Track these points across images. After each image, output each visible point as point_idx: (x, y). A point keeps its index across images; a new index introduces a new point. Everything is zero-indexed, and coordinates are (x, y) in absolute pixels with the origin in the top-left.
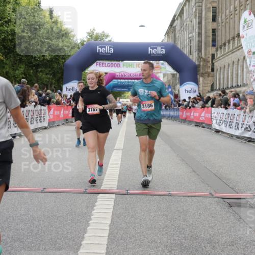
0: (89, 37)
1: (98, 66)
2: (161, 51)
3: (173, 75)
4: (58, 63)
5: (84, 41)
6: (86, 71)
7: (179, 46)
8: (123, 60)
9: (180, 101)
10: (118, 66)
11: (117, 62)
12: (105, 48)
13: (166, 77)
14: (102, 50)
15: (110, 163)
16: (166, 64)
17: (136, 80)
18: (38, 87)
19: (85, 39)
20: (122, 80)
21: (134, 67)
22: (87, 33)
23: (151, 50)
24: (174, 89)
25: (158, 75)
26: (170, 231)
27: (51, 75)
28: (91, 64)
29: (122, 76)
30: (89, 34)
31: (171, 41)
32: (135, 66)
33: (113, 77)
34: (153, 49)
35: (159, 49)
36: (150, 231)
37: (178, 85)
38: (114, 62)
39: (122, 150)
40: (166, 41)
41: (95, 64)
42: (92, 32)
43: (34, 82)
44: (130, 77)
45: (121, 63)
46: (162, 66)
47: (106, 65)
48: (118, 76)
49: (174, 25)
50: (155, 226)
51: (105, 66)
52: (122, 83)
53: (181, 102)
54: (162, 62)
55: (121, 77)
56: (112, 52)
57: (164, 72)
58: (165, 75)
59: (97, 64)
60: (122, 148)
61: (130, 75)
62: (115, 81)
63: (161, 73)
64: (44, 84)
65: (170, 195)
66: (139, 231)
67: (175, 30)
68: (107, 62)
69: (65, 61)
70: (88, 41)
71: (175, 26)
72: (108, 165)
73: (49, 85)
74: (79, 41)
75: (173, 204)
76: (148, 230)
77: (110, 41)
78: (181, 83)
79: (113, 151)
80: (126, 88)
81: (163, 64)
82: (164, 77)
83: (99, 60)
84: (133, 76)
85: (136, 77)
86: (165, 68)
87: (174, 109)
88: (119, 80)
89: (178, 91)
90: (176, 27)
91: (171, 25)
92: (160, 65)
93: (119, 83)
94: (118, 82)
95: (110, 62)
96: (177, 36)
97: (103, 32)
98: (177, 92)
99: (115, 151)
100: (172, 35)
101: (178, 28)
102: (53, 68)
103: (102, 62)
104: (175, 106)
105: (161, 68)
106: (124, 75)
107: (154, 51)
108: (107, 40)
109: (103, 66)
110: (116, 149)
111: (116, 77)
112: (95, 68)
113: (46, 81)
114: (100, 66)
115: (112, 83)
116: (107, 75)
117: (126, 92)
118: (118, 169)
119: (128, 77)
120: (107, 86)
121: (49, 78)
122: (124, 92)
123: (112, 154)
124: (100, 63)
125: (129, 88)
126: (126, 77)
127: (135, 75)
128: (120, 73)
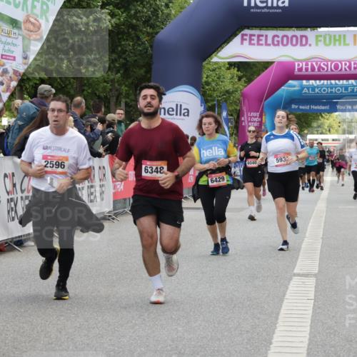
1: (246, 43)
4: (138, 38)
6: (215, 59)
8: (315, 26)
10: (303, 42)
11: (298, 33)
15: (282, 311)
17: (352, 82)
18: (83, 105)
20: (312, 82)
27: (118, 72)
28: (227, 40)
29: (313, 69)
32: (350, 40)
33: (288, 73)
38: (290, 33)
39: (315, 275)
41: (237, 39)
43: (72, 92)
45: (309, 33)
47: (270, 41)
48: (300, 70)
51: (267, 44)
52: (313, 88)
55: (310, 72)
56: (286, 4)
59: (243, 40)
60: (317, 272)
62: (293, 85)
64: (99, 97)
68: (270, 33)
69: (157, 33)
72: (277, 318)
73: (113, 100)
79: (290, 279)
80: (324, 104)
83: (248, 28)
84: (344, 68)
88: (304, 82)
93: (305, 90)
94: (303, 88)
95: (280, 33)
99: (295, 279)
102: (124, 52)
103: (256, 32)
106: (320, 68)
109: (259, 44)
110: (298, 275)
111: (296, 72)
112: (238, 49)
113: (104, 88)
114: (250, 44)
115: (284, 91)
116: (272, 69)
117: (326, 115)
118: (308, 329)
119: (329, 72)
120: (270, 99)
121: (113, 81)
122: (319, 114)
123: (287, 288)
124: (251, 35)
125: (333, 102)
126: (323, 73)
127: (350, 67)
128: (307, 61)
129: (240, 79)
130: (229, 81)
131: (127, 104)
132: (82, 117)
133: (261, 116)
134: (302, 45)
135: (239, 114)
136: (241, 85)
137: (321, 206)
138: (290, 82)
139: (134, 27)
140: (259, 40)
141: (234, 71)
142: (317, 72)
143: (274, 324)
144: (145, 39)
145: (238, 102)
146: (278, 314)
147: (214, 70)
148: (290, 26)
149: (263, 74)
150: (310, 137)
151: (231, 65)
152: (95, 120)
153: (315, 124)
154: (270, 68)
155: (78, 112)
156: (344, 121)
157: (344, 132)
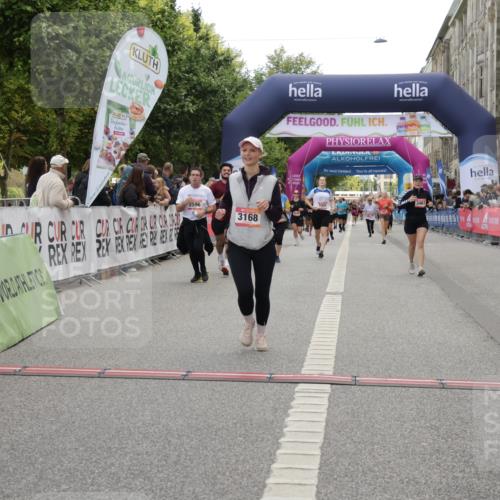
0: (272, 66)
1: (291, 123)
2: (419, 91)
3: (445, 140)
4: (212, 120)
5: (262, 75)
6: (268, 135)
7: (456, 79)
8: (340, 111)
9: (459, 193)
10: (333, 123)
11: (329, 116)
12: (306, 87)
13: (430, 145)
14: (299, 92)
15: (318, 320)
16: (430, 117)
17: (368, 153)
18: (172, 168)
19: (265, 71)
20: (338, 153)
21: (364, 125)
22: (269, 58)
23: (400, 89)
24: (448, 169)
25: (413, 141)
26: (445, 460)
27: (197, 144)
28: (277, 121)
30: (271, 59)
31: (440, 71)
32: (366, 122)
33: (321, 146)
34: (403, 87)
35: (416, 87)
36: (404, 460)
37: (456, 162)
38: (323, 116)
39: (341, 293)
40: (429, 71)
41: (284, 121)
42: (279, 56)
43: (163, 159)
44: (356, 146)
45: (336, 116)
46: (423, 122)
47: (308, 122)
48: (330, 143)
49: (447, 37)
50: (413, 450)
51: (306, 124)
52: (340, 157)
53: (462, 196)
54: (421, 113)
55: (337, 145)
56: (320, 95)
57: (425, 132)
58: (427, 141)
59: (288, 121)
60: (342, 290)
62: (325, 155)
63: (419, 136)
64: (183, 163)
65: (443, 387)
66: (381, 460)
67: (448, 48)
68: (309, 116)
69: (225, 116)
70: (270, 73)
71: (449, 40)
74: (252, 75)
75: (451, 405)
76: (401, 458)
77: (315, 72)
78: (462, 157)
79: (324, 296)
80: (348, 169)
81: (423, 117)
82: (425, 144)
83: (292, 112)
85: (368, 145)
86: (428, 126)
87: (447, 209)
88: (333, 153)
89: (457, 173)
90: (452, 42)
91: (440, 37)
92: (418, 119)
93: (334, 159)
94: (332, 157)
95: (316, 116)
96: (453, 59)
97: (301, 55)
98: (452, 176)
99: (327, 297)
100: (441, 58)
101: (454, 43)
102: (201, 129)
103: (298, 115)
104: (449, 203)
105: (419, 126)
106: (345, 143)
107: (404, 92)
108: (309, 71)
109: (300, 125)
110: (330, 293)
112: (284, 128)
113: (187, 157)
114: (294, 124)
115: (318, 159)
116: (311, 141)
117: (348, 177)
118: (336, 333)
119: (351, 146)
120: (308, 165)
121: (193, 151)
122: (344, 175)
123: (321, 303)
124: (294, 118)
125: (354, 168)
126: (347, 145)
127: (366, 142)
128: (335, 137)
129: (286, 149)
130: (278, 152)
131: (203, 168)
132: (171, 177)
133: (301, 177)
134: (331, 125)
135: (285, 176)
136: (286, 154)
137: (346, 243)
138: (323, 152)
139: (209, 112)
140: (300, 121)
141: (282, 144)
142: (342, 146)
143: (312, 329)
144: (216, 119)
145: (285, 167)
146: (315, 322)
148: (322, 112)
149: (303, 147)
150: (337, 193)
151: (280, 140)
152: (180, 179)
153: (340, 184)
154: (308, 142)
156: (362, 181)
157: (361, 190)
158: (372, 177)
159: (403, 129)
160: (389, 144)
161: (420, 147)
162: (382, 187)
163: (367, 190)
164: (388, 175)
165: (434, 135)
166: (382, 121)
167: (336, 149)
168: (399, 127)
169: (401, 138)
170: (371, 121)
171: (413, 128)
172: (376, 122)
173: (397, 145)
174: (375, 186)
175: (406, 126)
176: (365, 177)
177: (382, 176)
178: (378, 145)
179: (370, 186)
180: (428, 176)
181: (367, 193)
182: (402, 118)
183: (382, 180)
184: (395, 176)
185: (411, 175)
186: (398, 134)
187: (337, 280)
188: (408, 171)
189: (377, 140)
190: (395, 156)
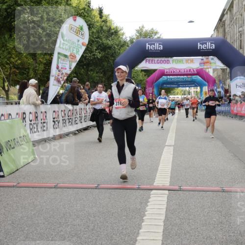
0: (138, 35)
2: (210, 46)
3: (223, 70)
4: (109, 61)
5: (133, 39)
6: (136, 69)
7: (228, 40)
8: (172, 57)
9: (230, 96)
10: (168, 62)
11: (166, 59)
12: (155, 45)
13: (216, 72)
14: (151, 47)
15: (162, 159)
16: (215, 59)
17: (185, 76)
18: (89, 85)
19: (135, 37)
20: (171, 77)
21: (183, 63)
23: (201, 45)
24: (225, 84)
25: (207, 70)
27: (101, 73)
28: (140, 62)
29: (171, 72)
30: (137, 31)
31: (221, 36)
32: (184, 61)
33: (162, 73)
35: (209, 44)
37: (229, 80)
38: (163, 59)
39: (173, 146)
40: (215, 36)
41: (144, 61)
42: (141, 30)
43: (85, 81)
44: (180, 73)
45: (170, 59)
46: (212, 61)
47: (156, 62)
48: (167, 72)
49: (224, 19)
51: (155, 63)
52: (172, 79)
54: (211, 57)
55: (170, 73)
56: (162, 49)
57: (213, 66)
58: (214, 70)
59: (146, 62)
60: (173, 144)
61: (180, 71)
63: (210, 68)
64: (95, 82)
65: (224, 191)
66: (193, 227)
67: (224, 25)
68: (156, 59)
69: (115, 59)
70: (137, 38)
74: (128, 39)
76: (203, 226)
77: (159, 38)
78: (232, 78)
79: (164, 147)
80: (176, 85)
81: (212, 59)
82: (213, 72)
83: (148, 57)
84: (182, 72)
85: (186, 73)
86: (215, 63)
88: (168, 77)
89: (229, 86)
90: (226, 22)
91: (221, 19)
92: (210, 60)
94: (168, 79)
95: (160, 59)
96: (227, 30)
97: (152, 29)
98: (227, 87)
99: (166, 148)
100: (221, 30)
102: (103, 66)
103: (151, 59)
105: (210, 63)
106: (174, 71)
107: (203, 47)
108: (156, 37)
109: (152, 63)
110: (168, 146)
111: (165, 73)
112: (144, 65)
113: (97, 79)
114: (149, 63)
115: (161, 80)
116: (157, 72)
117: (176, 89)
118: (171, 165)
119: (177, 73)
120: (157, 82)
121: (100, 77)
122: (174, 88)
123: (163, 150)
124: (149, 60)
125: (179, 84)
126: (175, 73)
127: (184, 71)
128: (169, 69)
129: (145, 76)
130: (141, 76)
133: (153, 89)
134: (167, 63)
135: (145, 88)
136: (145, 78)
137: (175, 121)
138: (164, 77)
139: (107, 57)
140: (152, 62)
141: (143, 73)
142: (173, 73)
143: (159, 163)
145: (145, 84)
146: (160, 160)
147: (136, 72)
148: (163, 57)
149: (153, 74)
150: (170, 96)
151: (142, 71)
153: (172, 92)
155: (87, 88)
156: (183, 91)
157: (182, 95)
158: (187, 88)
159: (203, 65)
160: (196, 72)
161: (211, 74)
162: (193, 93)
163: (185, 95)
164: (196, 88)
165: (218, 67)
166: (192, 61)
167: (170, 75)
168: (200, 64)
169: (202, 69)
170: (187, 61)
171: (208, 64)
172: (189, 61)
173: (199, 73)
174: (189, 93)
175: (204, 63)
176: (184, 89)
177: (193, 88)
178: (190, 73)
179: (186, 93)
180: (215, 88)
181: (185, 96)
182: (202, 60)
183: (192, 90)
184: (199, 88)
185: (207, 87)
186: (200, 67)
187: (171, 139)
188: (205, 85)
189: (190, 70)
190: (199, 78)
